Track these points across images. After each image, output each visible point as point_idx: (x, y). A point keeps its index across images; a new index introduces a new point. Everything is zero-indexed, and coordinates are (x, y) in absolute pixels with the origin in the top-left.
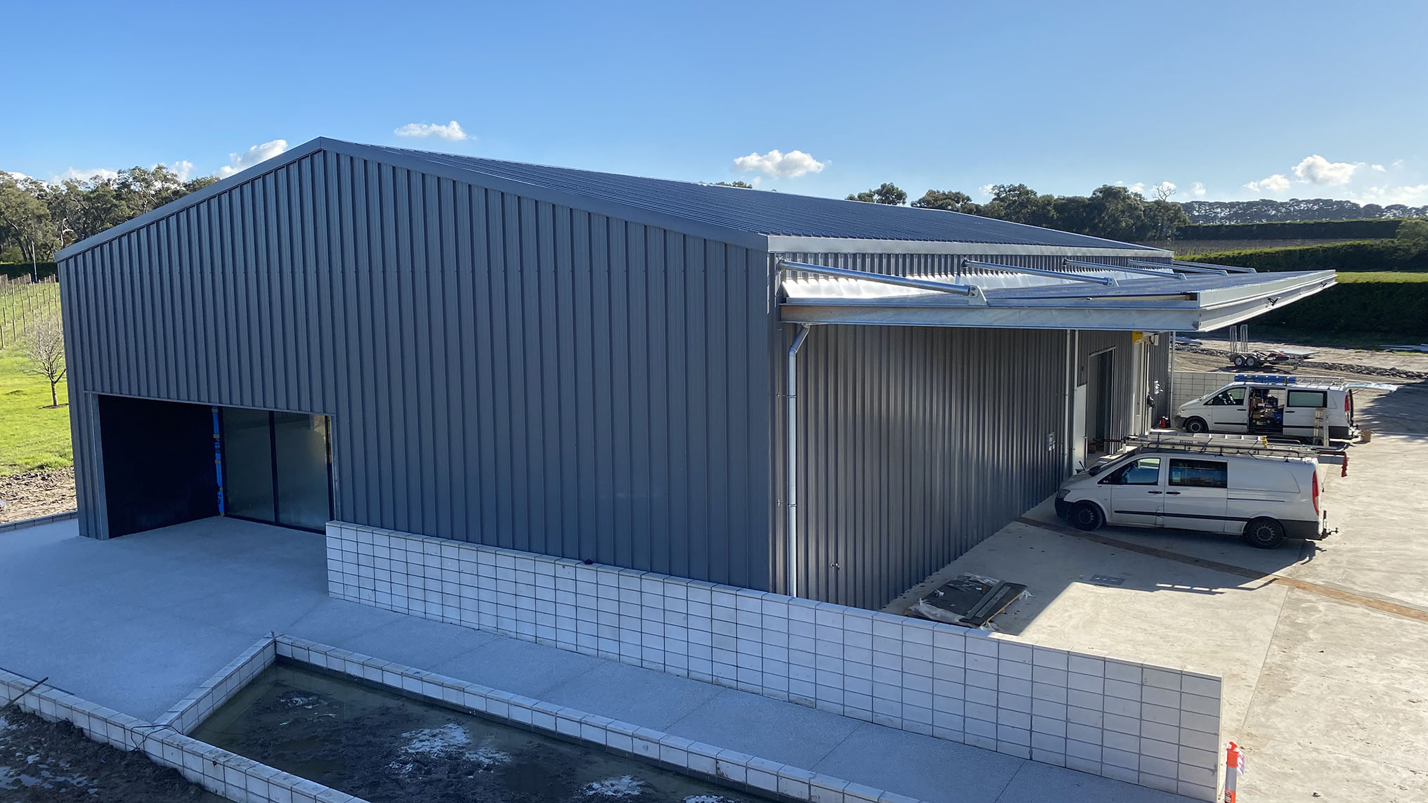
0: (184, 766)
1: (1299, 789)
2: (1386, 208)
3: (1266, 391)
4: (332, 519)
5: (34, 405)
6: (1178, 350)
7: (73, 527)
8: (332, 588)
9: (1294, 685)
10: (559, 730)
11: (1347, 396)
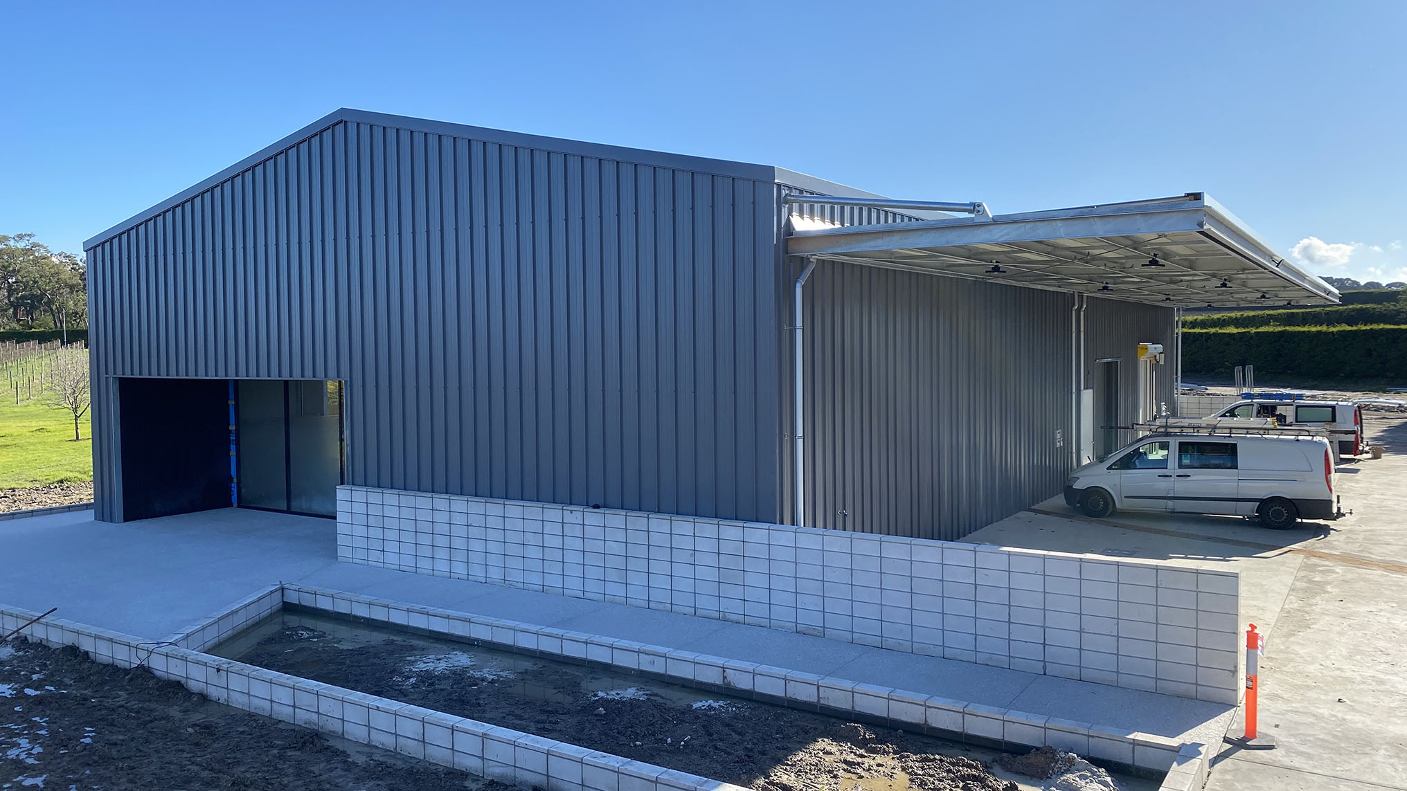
0: (187, 678)
1: (1323, 697)
2: (1387, 285)
3: (1274, 407)
4: (342, 483)
5: (57, 439)
6: (1183, 394)
7: (90, 515)
8: (341, 552)
9: (1313, 623)
10: (565, 653)
11: (1356, 411)
